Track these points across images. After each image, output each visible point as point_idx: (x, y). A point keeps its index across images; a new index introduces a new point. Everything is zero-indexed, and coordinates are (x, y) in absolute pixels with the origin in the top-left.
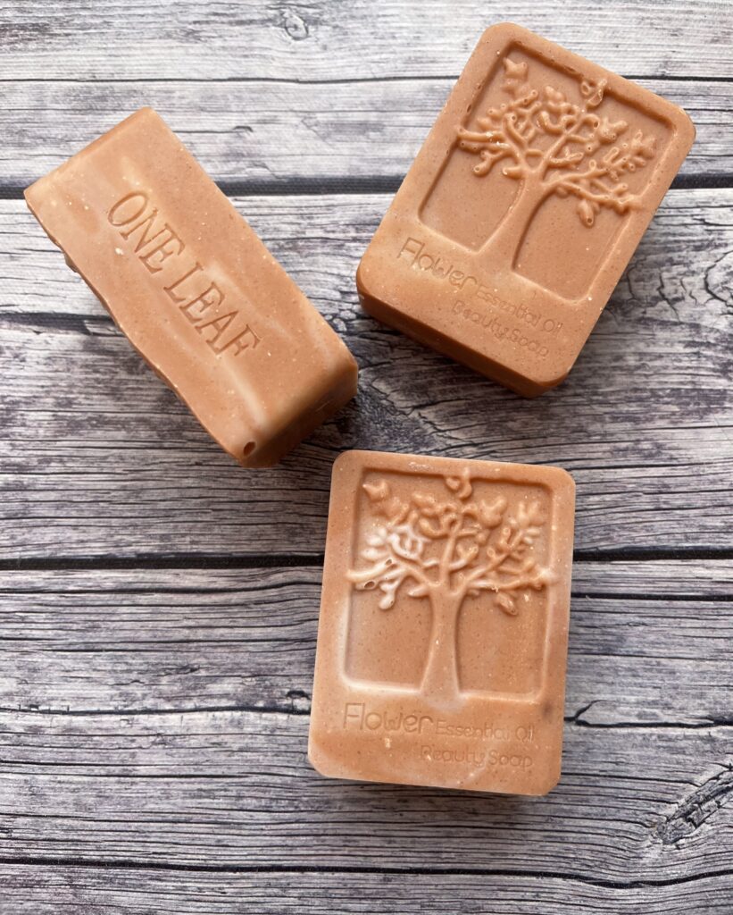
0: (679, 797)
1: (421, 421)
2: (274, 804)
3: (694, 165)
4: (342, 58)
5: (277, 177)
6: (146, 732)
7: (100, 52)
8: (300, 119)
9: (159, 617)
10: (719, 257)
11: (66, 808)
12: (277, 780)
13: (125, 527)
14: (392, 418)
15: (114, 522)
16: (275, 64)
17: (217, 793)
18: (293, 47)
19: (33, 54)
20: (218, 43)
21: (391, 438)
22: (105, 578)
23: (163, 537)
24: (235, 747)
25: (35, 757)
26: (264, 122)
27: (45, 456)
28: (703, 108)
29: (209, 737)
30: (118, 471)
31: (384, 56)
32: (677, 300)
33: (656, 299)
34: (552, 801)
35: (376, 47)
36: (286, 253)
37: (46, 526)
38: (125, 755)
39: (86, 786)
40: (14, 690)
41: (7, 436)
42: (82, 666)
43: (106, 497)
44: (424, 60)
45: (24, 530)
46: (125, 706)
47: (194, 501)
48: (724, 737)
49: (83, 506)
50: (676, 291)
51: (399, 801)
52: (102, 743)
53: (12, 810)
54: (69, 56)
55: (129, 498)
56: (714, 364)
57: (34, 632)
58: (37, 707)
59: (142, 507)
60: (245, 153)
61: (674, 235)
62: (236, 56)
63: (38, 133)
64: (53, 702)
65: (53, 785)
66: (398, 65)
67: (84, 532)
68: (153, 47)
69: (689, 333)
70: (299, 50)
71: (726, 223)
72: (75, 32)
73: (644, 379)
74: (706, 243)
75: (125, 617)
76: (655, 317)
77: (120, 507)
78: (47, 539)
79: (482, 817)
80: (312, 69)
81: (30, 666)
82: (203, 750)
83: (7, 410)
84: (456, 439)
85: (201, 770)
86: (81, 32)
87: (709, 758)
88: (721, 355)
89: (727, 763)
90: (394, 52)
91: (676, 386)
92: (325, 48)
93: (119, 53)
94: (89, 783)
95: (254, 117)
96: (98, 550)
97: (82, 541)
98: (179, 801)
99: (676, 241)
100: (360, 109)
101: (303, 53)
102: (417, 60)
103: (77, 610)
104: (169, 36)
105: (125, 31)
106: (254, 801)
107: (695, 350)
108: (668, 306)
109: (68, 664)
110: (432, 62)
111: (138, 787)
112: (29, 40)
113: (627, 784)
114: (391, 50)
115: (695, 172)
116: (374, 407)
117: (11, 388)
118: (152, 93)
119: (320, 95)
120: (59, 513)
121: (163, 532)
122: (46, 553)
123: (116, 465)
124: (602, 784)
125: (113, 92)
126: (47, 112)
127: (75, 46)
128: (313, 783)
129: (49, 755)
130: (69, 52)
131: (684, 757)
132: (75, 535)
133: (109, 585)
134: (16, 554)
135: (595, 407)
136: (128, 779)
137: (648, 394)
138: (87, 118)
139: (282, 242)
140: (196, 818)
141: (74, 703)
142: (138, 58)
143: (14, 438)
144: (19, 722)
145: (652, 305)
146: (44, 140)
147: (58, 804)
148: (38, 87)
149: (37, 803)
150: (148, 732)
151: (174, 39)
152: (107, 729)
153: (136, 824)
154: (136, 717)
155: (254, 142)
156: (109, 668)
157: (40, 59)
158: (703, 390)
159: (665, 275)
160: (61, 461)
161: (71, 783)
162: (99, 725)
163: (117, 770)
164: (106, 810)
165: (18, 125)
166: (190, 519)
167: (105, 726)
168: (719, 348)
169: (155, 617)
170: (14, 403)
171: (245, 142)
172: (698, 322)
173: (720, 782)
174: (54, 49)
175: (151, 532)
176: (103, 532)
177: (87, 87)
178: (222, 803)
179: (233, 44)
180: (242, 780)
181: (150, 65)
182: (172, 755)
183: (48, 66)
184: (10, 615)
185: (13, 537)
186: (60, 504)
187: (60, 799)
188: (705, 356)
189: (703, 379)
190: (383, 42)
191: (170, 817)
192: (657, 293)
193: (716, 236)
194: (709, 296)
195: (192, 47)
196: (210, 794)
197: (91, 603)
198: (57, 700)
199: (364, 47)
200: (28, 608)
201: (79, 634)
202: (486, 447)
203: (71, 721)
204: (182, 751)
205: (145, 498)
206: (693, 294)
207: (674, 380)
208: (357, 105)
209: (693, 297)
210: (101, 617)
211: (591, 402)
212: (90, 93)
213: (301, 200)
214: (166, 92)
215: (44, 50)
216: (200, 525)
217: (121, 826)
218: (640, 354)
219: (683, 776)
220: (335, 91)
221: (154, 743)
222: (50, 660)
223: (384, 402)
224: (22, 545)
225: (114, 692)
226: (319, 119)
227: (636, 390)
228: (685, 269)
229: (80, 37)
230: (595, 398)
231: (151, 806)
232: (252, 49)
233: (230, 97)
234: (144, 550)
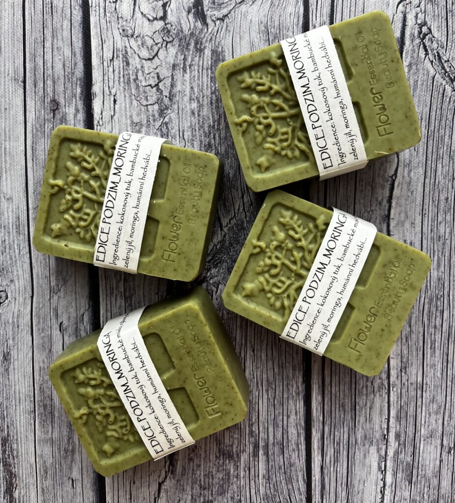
0: (441, 84)
1: (229, 226)
2: (439, 309)
3: (77, 64)
4: (18, 271)
5: (89, 308)
6: (400, 377)
7: (18, 408)
8: (55, 295)
9: (338, 371)
10: (133, 52)
11: (439, 419)
12: (426, 307)
13: (288, 390)
14: (227, 242)
15: (285, 396)
16: (22, 309)
17: (433, 339)
18: (12, 299)
19: (20, 446)
20: (11, 342)
21: (239, 243)
22: (316, 400)
23: (294, 369)
24: (408, 329)
25: (412, 436)
26: (57, 315)
27: (249, 433)
28: (42, 59)
29: (403, 344)
30: (257, 394)
31: (16, 247)
32: (158, 77)
33: (158, 89)
34: (441, 156)
35: (11, 251)
36: (133, 302)
37: (288, 432)
38: (412, 388)
39: (428, 408)
40: (376, 447)
41: (238, 455)
42: (363, 412)
43: (272, 400)
44: (18, 224)
45: (290, 444)
46: (385, 388)
47: (274, 353)
48: (409, 57)
49: (277, 412)
50: (153, 77)
51: (439, 240)
52: (405, 401)
53: (439, 448)
54: (20, 426)
55: (272, 388)
56: (196, 56)
57: (345, 437)
58: (385, 435)
59: (277, 381)
60: (75, 326)
61: (120, 77)
62: (18, 331)
63: (66, 442)
64: (383, 427)
65: (426, 426)
66: (21, 239)
67: (291, 412)
68: (14, 379)
69: (178, 71)
70: (14, 296)
71: (112, 47)
72: (6, 423)
73: (205, 98)
74: (125, 59)
75: (337, 389)
76: (169, 91)
77: (277, 393)
78: (295, 432)
79: (449, 195)
80: (25, 288)
81: (363, 439)
82: (410, 346)
83: (223, 455)
84: (239, 206)
85: (420, 348)
86: (6, 420)
87: (420, 67)
88: (191, 52)
89: (424, 56)
90: (13, 241)
91: (209, 80)
92: (12, 281)
93: (18, 398)
94: (426, 407)
95: (54, 321)
96: (301, 405)
97: (296, 413)
98: (436, 359)
99: (124, 77)
100: (48, 260)
101: (15, 293)
102: (18, 227)
103: (333, 415)
104: (7, 370)
105: (4, 395)
106: (438, 319)
107: (188, 67)
108: (162, 83)
109: (362, 419)
110: (19, 219)
111: (428, 381)
112: (11, 447)
113: (433, 114)
114: (12, 243)
115: (82, 64)
116: (222, 252)
117: (212, 452)
118: (41, 379)
119: (40, 283)
120: (281, 426)
121: (291, 369)
122: (302, 432)
123: (254, 395)
124: (433, 128)
125: (41, 401)
126: (54, 437)
127: (15, 423)
128: (429, 287)
129: (411, 428)
130: (18, 426)
131: (420, 80)
132: (293, 417)
133: (320, 398)
134: (303, 447)
135: (221, 127)
136: (424, 386)
137: (214, 96)
138: (57, 415)
139: (127, 305)
140: (446, 350)
141: (383, 415)
142: (21, 387)
143: (239, 451)
144: (393, 444)
145: (162, 91)
146: (70, 438)
147: (436, 423)
148: (39, 443)
149: (436, 435)
150: (399, 376)
151: (8, 367)
152: (398, 398)
153: (448, 382)
154: (391, 383)
155: (69, 321)
156: (365, 397)
157: (23, 442)
158: (212, 63)
159: (144, 84)
160: (252, 425)
161: (425, 417)
162: (395, 402)
163: (419, 392)
164: (440, 398)
165: (62, 453)
166: (284, 354)
167: (396, 399)
168: (186, 53)
169: (338, 373)
170: (219, 451)
171: (69, 326)
172: (171, 65)
173: (434, 61)
174: (17, 434)
175: (291, 376)
176: (291, 402)
177: (38, 414)
178: (438, 337)
179: (11, 334)
180: (426, 326)
181: (25, 380)
182: (412, 363)
183: (26, 438)
184: (336, 450)
185: (294, 450)
186: (275, 425)
187: (434, 422)
188: (192, 61)
189: (205, 64)
190: (8, 247)
191: (445, 364)
192: (155, 89)
193: (120, 53)
194: (156, 57)
195: (14, 357)
196: (433, 343)
197: (330, 408)
198: (381, 425)
199: (11, 259)
200: (332, 441)
201: (346, 414)
202: (244, 189)
203: (393, 417)
204: (410, 358)
205: (272, 379)
206: (155, 67)
207: (206, 80)
208: (46, 262)
209: (157, 67)
210: (337, 402)
211: (218, 129)
212: (42, 414)
213: (103, 294)
214: (41, 371)
215: (17, 440)
216: (287, 350)
217: (449, 390)
218: (191, 100)
219: (430, 81)
220: (38, 275)
221: (405, 373)
222: (360, 429)
223: (218, 247)
224: (298, 445)
225: (378, 395)
226: (54, 284)
227: (211, 103)
228: (140, 71)
229: (9, 420)
230: (216, 127)
231: (439, 375)
232: (13, 322)
233: (43, 335)
234: (301, 380)
